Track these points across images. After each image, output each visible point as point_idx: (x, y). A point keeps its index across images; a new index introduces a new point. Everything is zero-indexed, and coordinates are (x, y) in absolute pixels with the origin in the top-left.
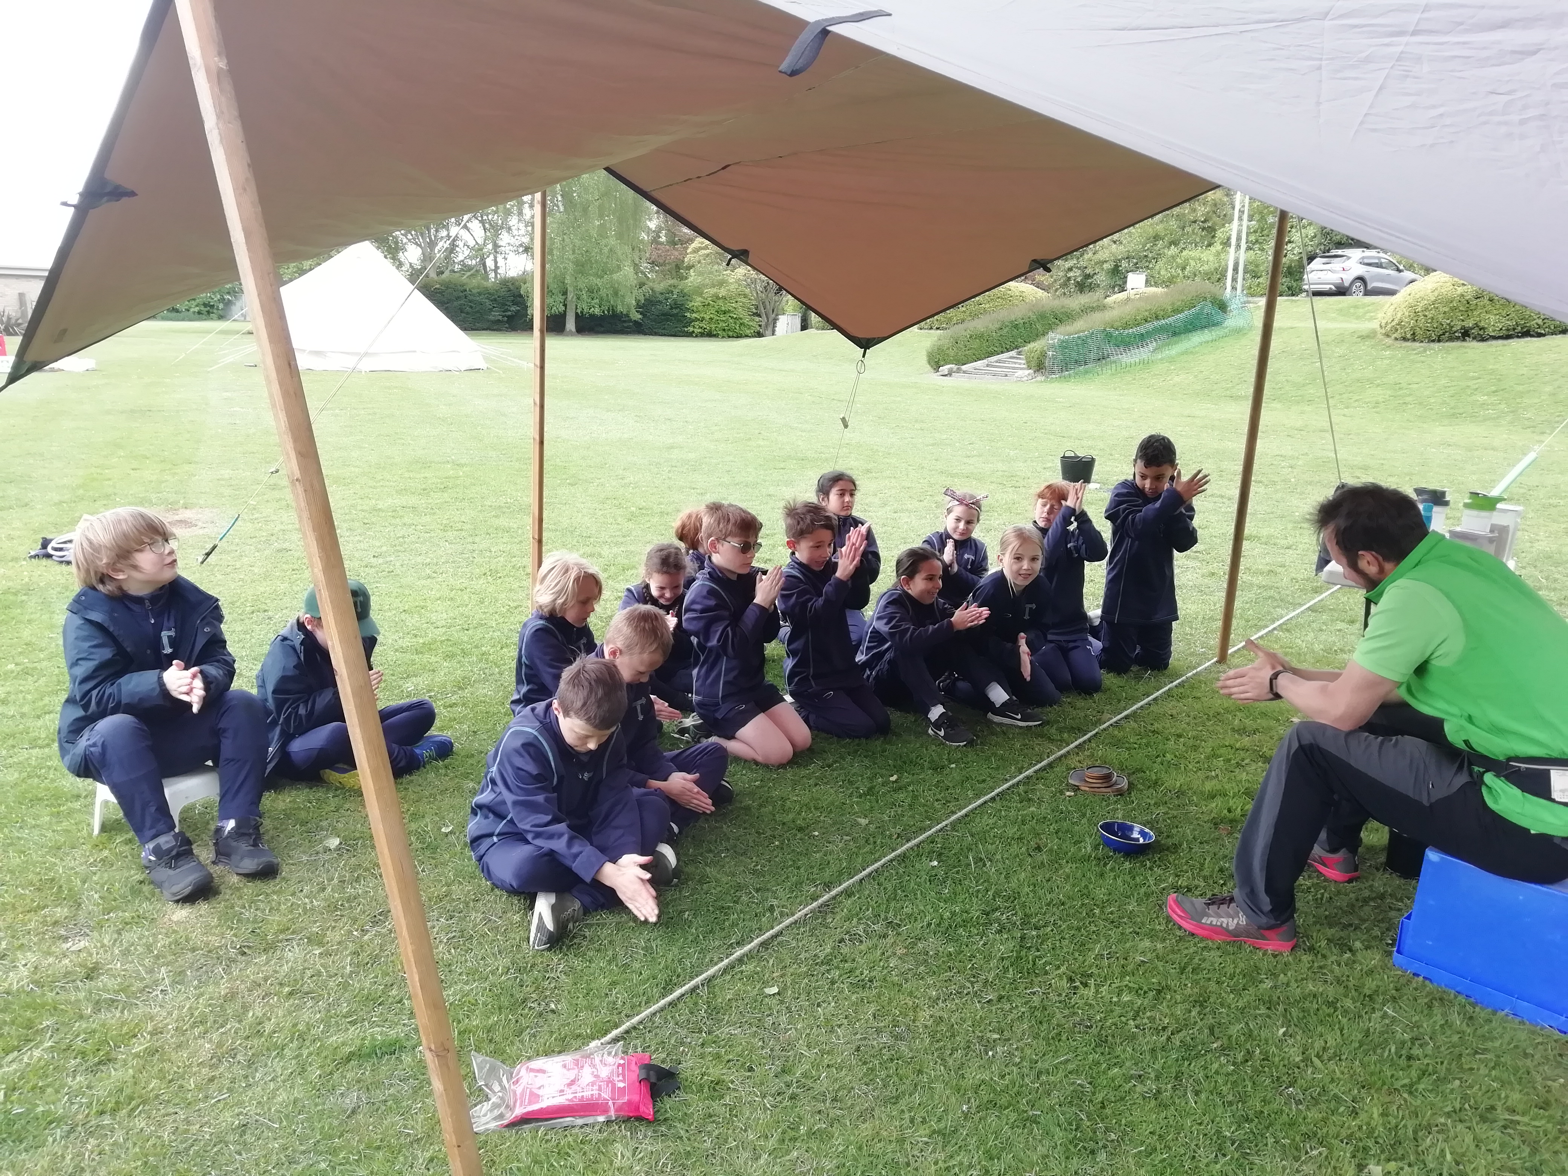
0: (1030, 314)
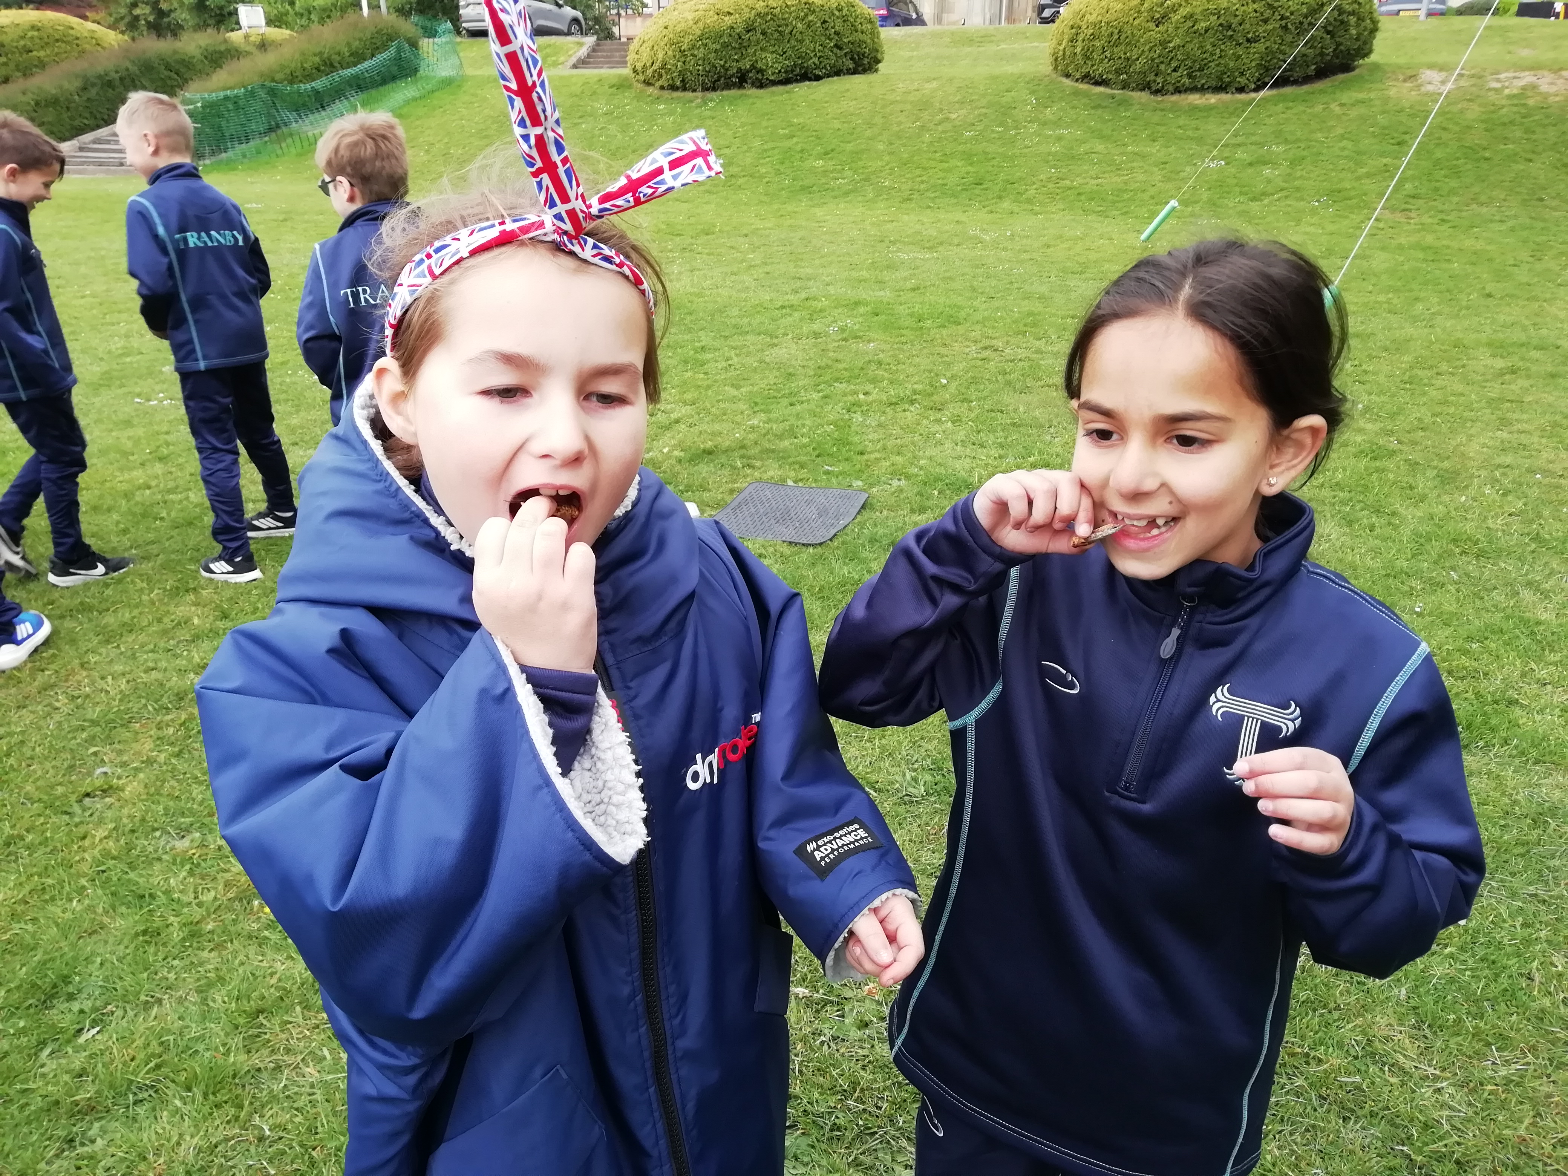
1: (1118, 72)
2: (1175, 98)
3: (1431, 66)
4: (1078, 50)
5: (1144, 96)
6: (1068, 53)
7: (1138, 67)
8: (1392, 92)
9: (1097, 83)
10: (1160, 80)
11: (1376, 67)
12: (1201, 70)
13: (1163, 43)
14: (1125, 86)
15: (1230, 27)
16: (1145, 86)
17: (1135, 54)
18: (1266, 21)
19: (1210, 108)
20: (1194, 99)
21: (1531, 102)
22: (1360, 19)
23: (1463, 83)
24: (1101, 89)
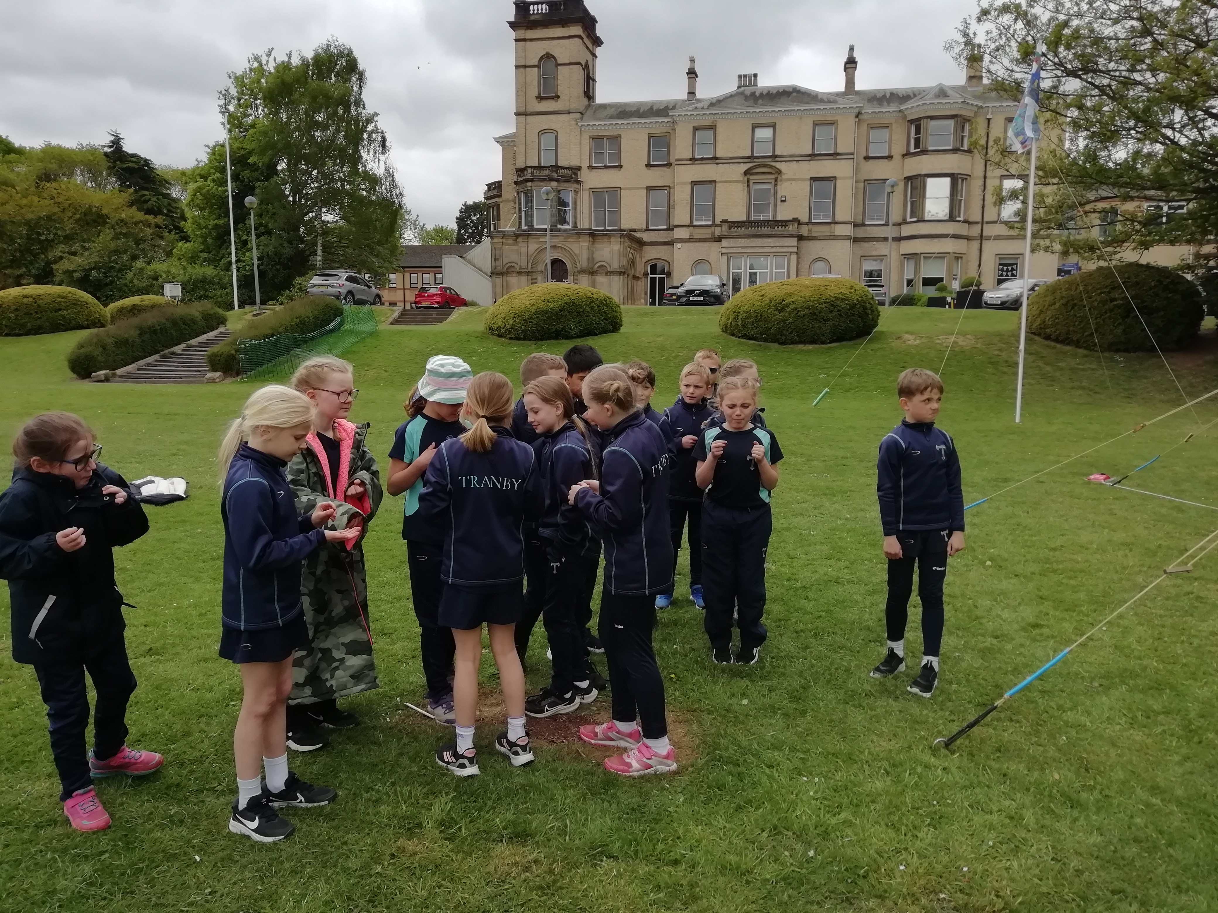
0: (164, 321)
1: (762, 334)
2: (791, 346)
3: (907, 333)
4: (739, 323)
5: (775, 346)
6: (733, 324)
7: (772, 330)
8: (893, 344)
9: (750, 339)
10: (783, 338)
11: (882, 333)
12: (803, 333)
13: (784, 321)
14: (765, 340)
15: (814, 314)
16: (776, 340)
17: (770, 325)
18: (831, 312)
19: (809, 351)
20: (801, 347)
21: (956, 349)
22: (873, 311)
23: (924, 340)
24: (752, 342)
